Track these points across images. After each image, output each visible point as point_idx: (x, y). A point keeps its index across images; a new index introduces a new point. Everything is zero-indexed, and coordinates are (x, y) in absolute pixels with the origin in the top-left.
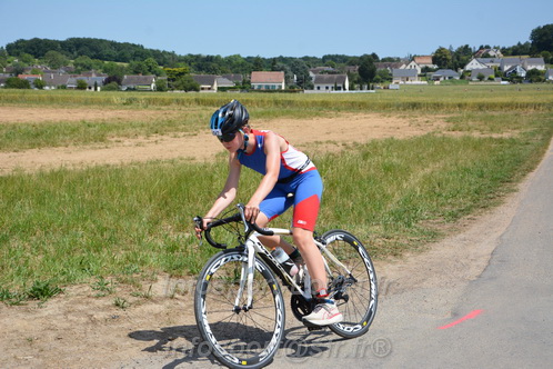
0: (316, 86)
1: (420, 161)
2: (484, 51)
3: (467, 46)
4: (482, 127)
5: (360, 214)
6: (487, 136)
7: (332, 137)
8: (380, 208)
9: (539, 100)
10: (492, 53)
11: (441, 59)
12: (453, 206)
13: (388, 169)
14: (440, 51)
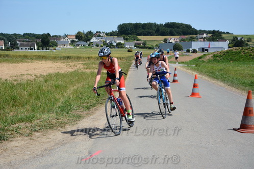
0: (20, 48)
1: (72, 83)
2: (98, 34)
3: (91, 31)
5: (44, 108)
7: (29, 72)
8: (54, 105)
9: (122, 56)
10: (101, 35)
11: (80, 37)
12: (88, 103)
13: (57, 87)
14: (79, 33)
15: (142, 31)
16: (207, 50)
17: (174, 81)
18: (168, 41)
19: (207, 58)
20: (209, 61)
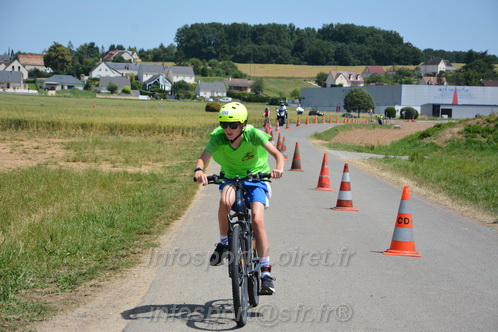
1: (24, 203)
2: (116, 53)
3: (93, 44)
4: (114, 158)
6: (120, 169)
9: (188, 123)
10: (126, 56)
11: (56, 59)
12: (71, 267)
14: (56, 48)
15: (249, 47)
16: (449, 112)
17: (341, 204)
18: (329, 82)
19: (448, 135)
20: (453, 146)
